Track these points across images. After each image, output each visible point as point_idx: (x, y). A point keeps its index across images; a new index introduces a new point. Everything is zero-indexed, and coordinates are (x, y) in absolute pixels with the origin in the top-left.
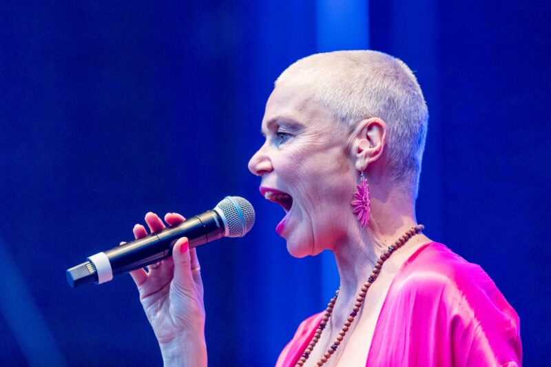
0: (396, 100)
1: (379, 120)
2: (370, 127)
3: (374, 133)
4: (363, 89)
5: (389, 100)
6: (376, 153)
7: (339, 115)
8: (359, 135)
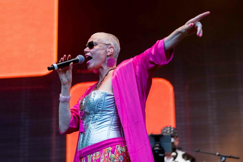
1: (113, 46)
2: (111, 47)
3: (112, 49)
6: (112, 53)
8: (109, 48)
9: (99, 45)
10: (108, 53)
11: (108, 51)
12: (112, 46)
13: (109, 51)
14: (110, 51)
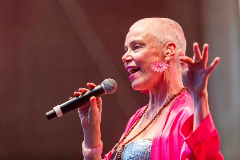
0: (178, 37)
2: (170, 45)
3: (172, 47)
4: (167, 32)
5: (176, 37)
6: (173, 55)
7: (160, 41)
8: (167, 48)
9: (149, 45)
10: (166, 57)
11: (165, 54)
12: (171, 42)
13: (167, 54)
14: (170, 52)
